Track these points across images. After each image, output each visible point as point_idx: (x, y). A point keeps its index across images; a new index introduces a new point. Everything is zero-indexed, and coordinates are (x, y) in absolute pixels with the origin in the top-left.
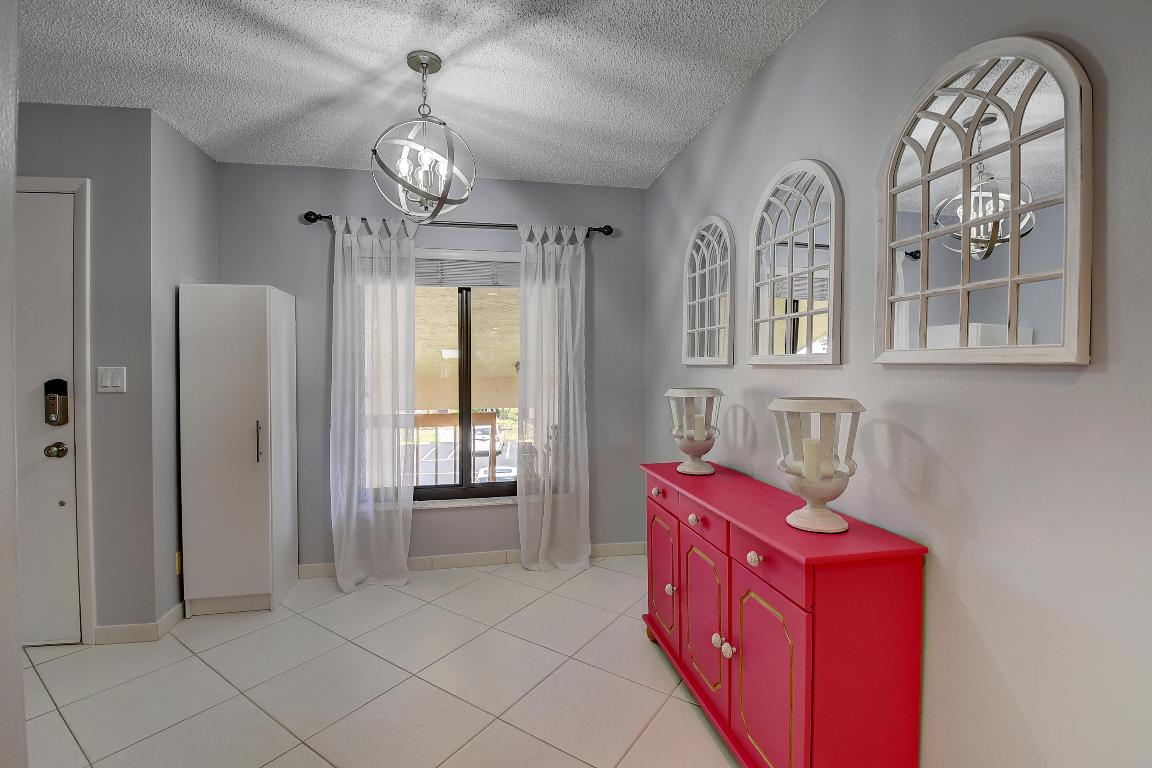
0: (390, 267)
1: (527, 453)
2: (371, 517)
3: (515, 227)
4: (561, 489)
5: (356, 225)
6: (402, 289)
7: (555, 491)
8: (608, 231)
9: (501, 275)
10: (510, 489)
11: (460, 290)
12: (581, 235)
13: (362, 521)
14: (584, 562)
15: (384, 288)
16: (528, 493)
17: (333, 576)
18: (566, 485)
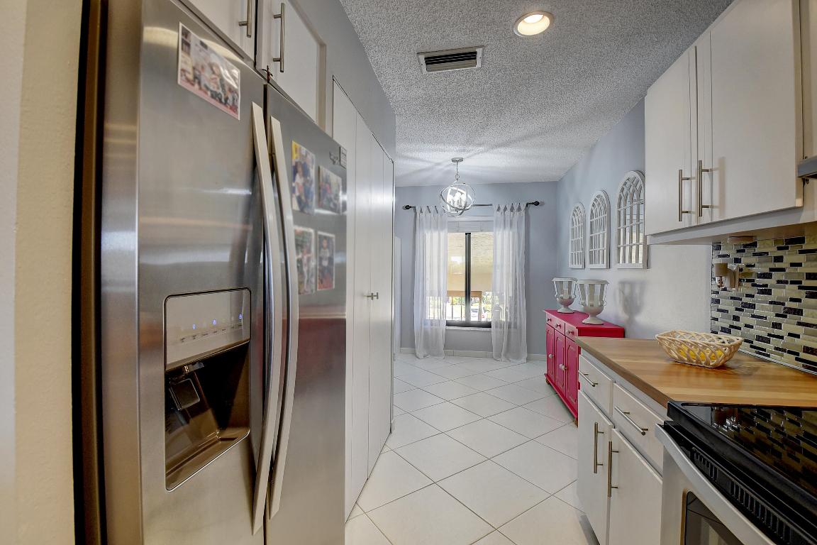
0: (438, 226)
1: (496, 310)
2: (429, 330)
3: (491, 205)
4: (512, 326)
5: (425, 209)
6: (442, 234)
7: (509, 327)
8: (537, 204)
9: (485, 226)
10: (488, 325)
11: (466, 234)
12: (523, 207)
13: (426, 333)
14: (524, 360)
15: (435, 234)
16: (496, 327)
17: (414, 354)
18: (515, 324)
